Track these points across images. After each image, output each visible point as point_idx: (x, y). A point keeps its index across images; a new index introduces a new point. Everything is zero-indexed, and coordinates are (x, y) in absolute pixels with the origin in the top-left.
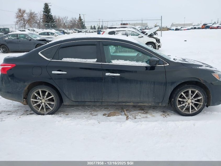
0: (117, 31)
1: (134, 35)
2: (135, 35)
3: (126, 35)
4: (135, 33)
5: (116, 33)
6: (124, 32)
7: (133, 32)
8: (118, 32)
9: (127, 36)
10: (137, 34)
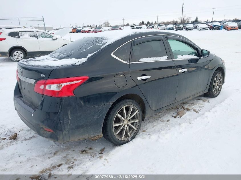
0: (20, 32)
1: (46, 37)
2: (48, 37)
3: (35, 37)
4: (47, 35)
5: (20, 34)
6: (32, 34)
7: (44, 33)
8: (23, 33)
9: (38, 38)
10: (50, 36)
